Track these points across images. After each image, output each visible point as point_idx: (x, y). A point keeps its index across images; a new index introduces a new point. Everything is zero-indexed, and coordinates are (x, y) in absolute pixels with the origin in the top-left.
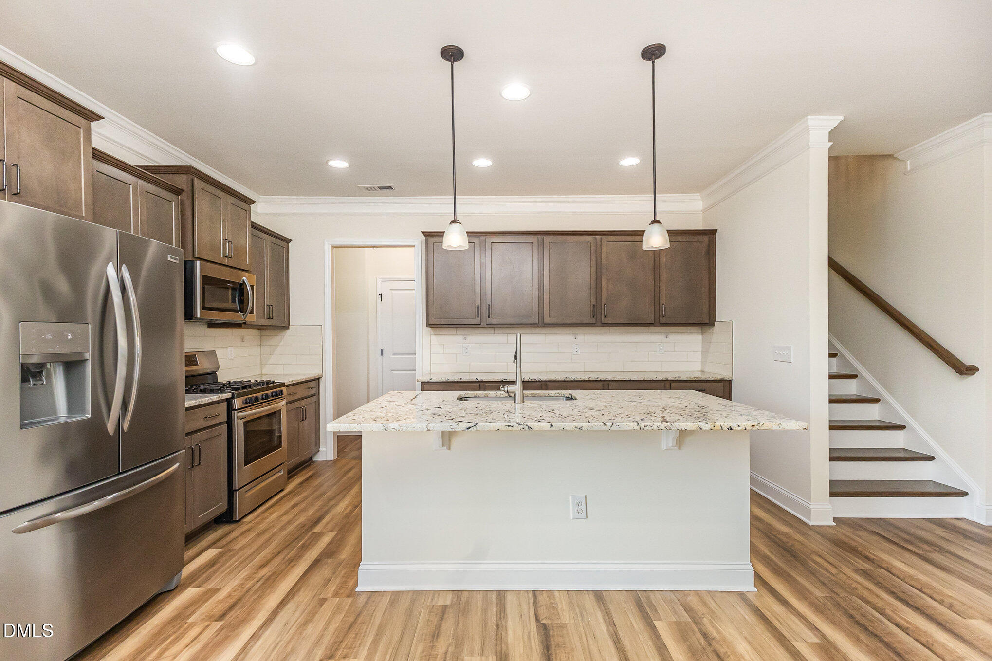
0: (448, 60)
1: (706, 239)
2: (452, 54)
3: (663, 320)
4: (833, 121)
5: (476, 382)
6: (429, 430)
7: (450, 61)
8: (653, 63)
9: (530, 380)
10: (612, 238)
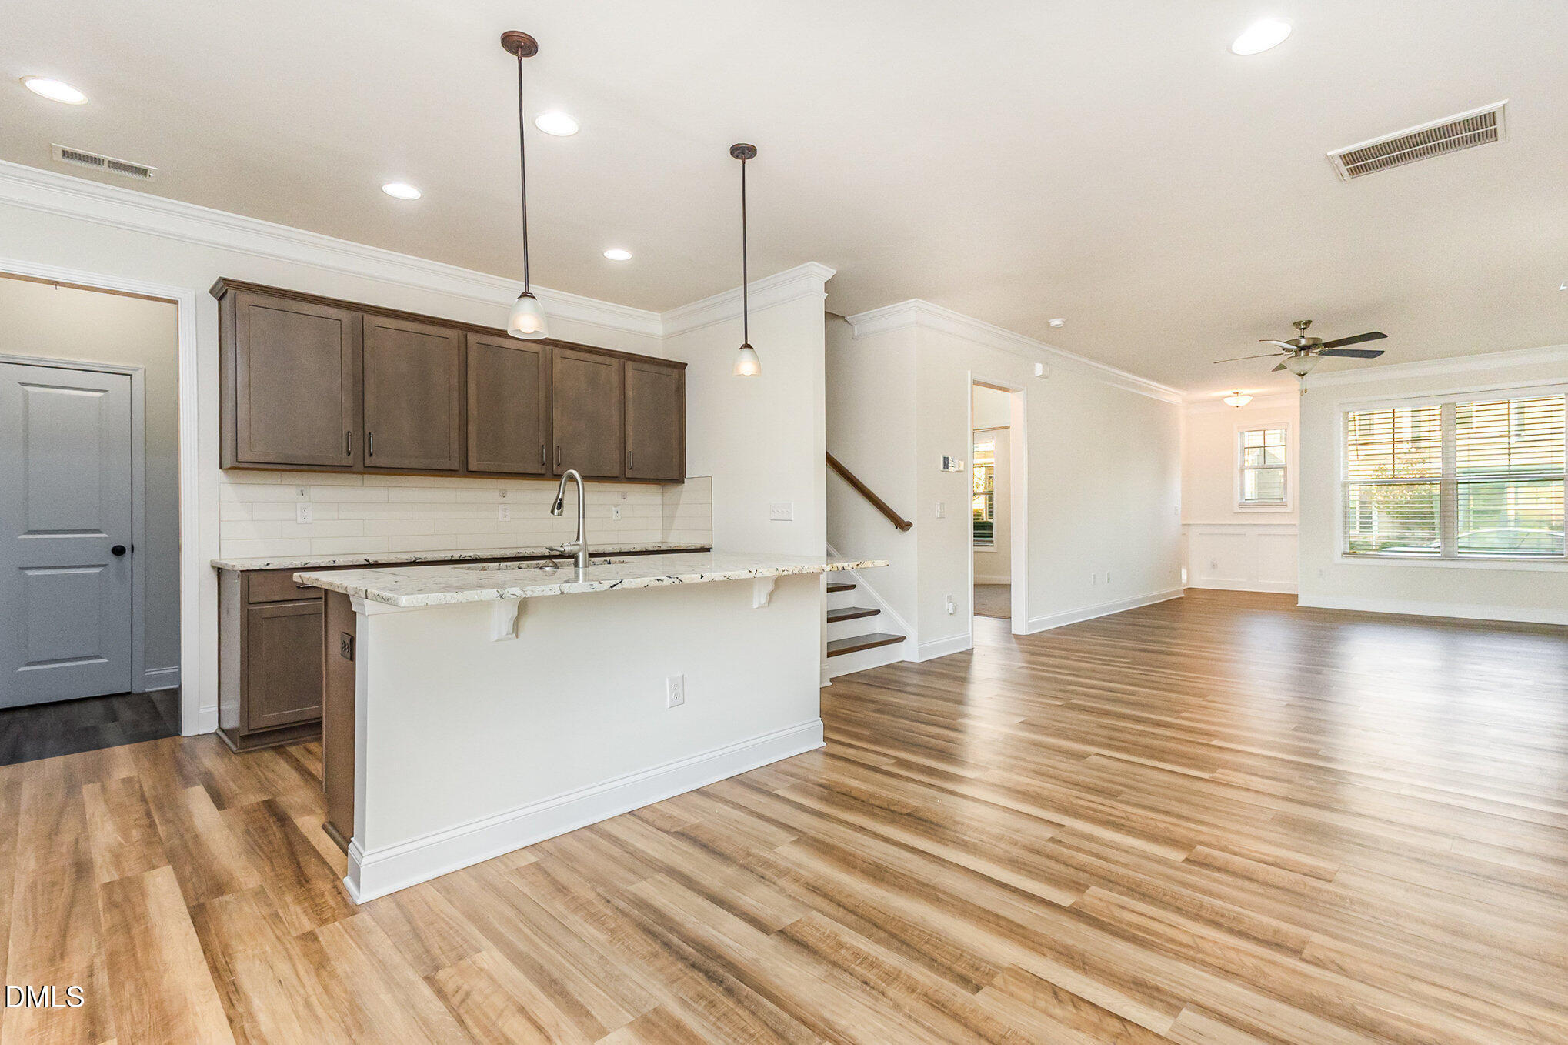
0: (511, 52)
1: (675, 372)
2: (519, 45)
3: (629, 474)
4: (829, 272)
5: (366, 565)
6: (562, 593)
7: (516, 53)
8: (744, 163)
9: (461, 558)
10: (569, 353)
